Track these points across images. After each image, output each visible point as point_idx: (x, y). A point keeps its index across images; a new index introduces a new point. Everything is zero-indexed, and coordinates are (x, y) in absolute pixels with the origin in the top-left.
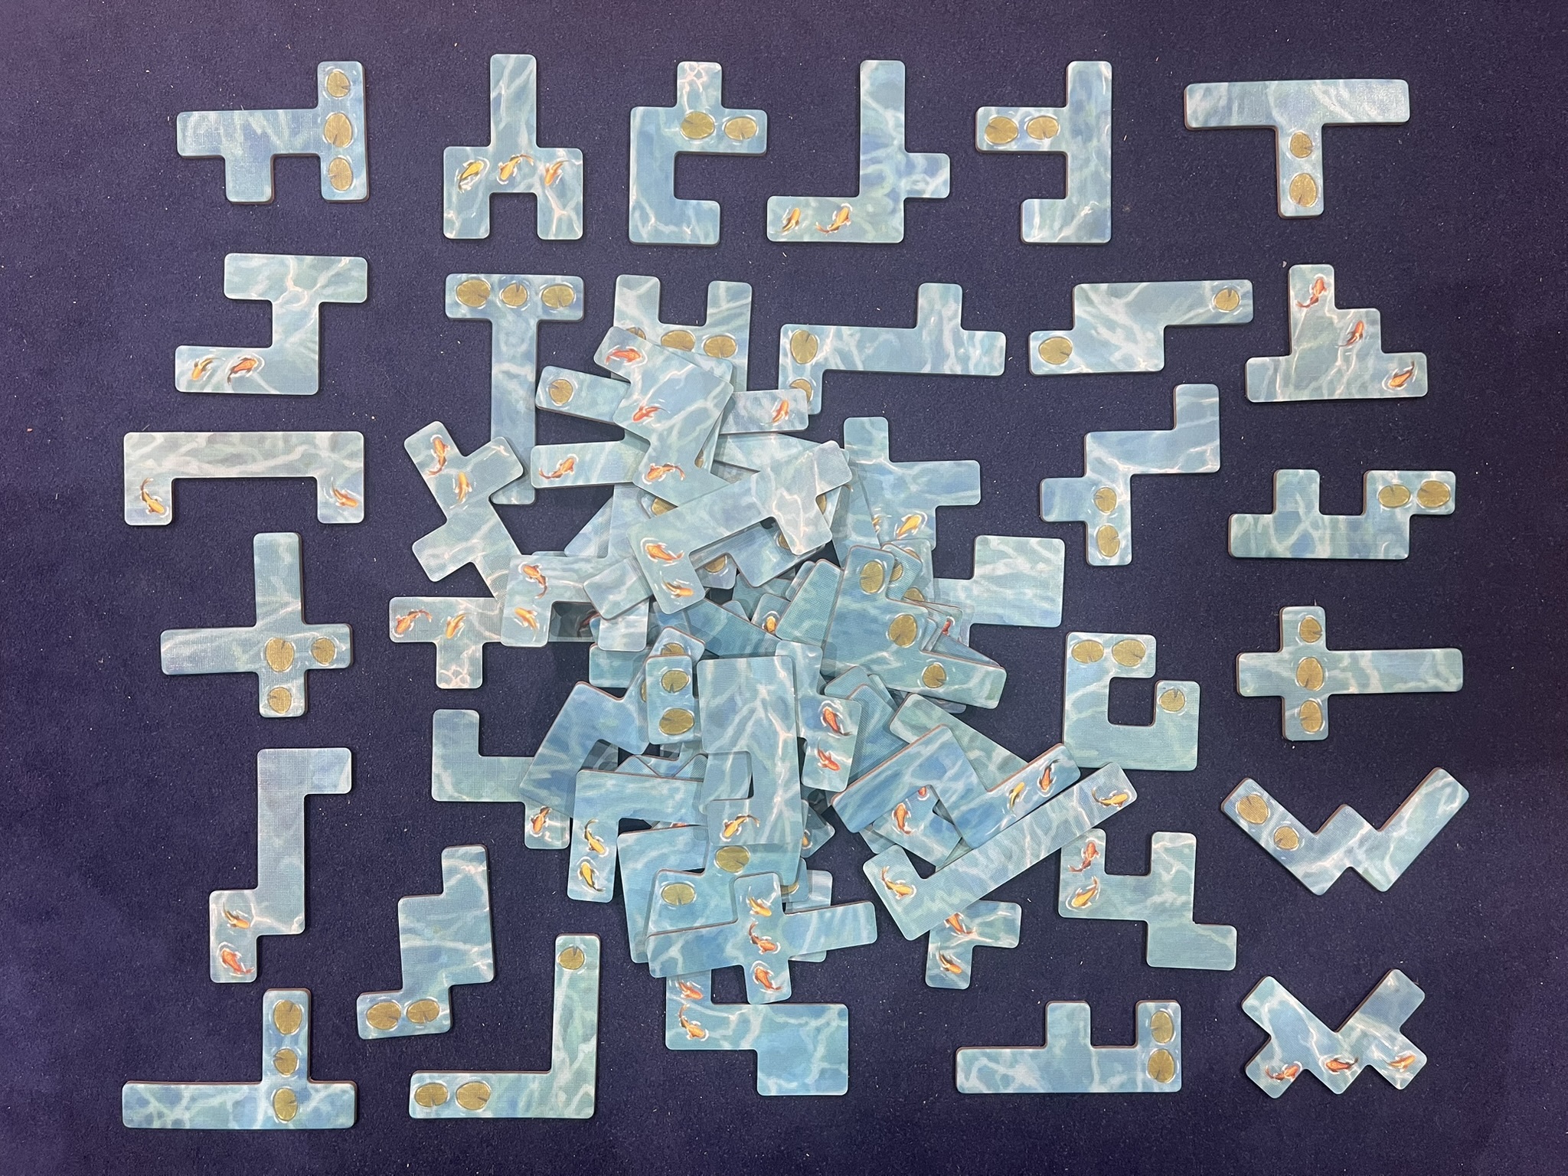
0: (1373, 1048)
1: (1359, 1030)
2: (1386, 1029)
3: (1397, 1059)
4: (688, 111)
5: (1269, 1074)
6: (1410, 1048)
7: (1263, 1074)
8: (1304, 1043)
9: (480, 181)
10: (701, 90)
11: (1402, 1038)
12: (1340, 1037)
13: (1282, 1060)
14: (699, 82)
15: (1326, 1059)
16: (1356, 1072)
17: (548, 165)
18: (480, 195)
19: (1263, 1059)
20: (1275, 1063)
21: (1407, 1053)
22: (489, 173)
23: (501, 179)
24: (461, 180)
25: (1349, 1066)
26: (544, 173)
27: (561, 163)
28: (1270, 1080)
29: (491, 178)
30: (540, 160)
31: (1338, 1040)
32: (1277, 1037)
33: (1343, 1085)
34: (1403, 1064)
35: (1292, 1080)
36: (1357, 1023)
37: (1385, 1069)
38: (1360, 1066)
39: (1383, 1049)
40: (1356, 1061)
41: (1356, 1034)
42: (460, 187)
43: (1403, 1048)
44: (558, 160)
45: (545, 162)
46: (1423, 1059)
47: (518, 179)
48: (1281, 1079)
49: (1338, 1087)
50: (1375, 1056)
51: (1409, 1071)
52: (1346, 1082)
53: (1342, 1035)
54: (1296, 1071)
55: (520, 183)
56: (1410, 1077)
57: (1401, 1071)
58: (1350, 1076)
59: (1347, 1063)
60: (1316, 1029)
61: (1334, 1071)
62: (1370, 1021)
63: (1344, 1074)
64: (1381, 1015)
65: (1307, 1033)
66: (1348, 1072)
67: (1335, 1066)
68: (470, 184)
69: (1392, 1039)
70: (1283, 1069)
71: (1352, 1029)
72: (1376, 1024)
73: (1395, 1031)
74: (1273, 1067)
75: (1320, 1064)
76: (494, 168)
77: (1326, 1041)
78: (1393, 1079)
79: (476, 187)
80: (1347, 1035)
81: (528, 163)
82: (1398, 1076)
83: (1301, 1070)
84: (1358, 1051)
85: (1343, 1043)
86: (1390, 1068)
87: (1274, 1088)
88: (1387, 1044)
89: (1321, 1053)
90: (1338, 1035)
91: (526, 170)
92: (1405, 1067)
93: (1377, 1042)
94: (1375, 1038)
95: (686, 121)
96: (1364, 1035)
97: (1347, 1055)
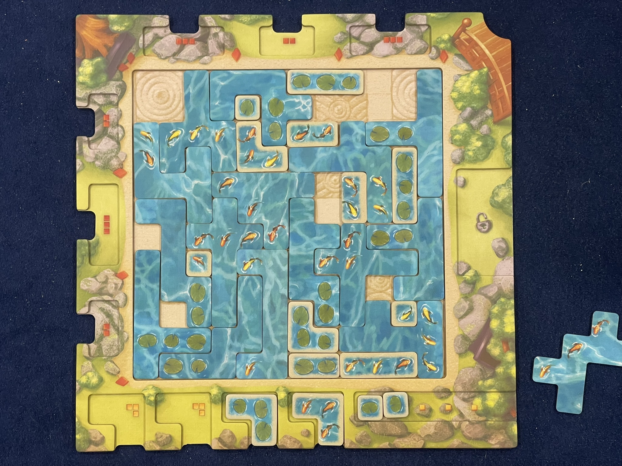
0: (565, 368)
1: (578, 372)
2: (565, 382)
3: (549, 371)
4: (284, 102)
5: (606, 321)
6: (546, 380)
7: (609, 319)
8: (599, 347)
9: (179, 141)
10: (296, 108)
11: (554, 382)
12: (584, 362)
13: (604, 332)
14: (300, 107)
15: (584, 347)
16: (565, 351)
17: (217, 130)
18: (180, 148)
19: (615, 326)
20: (607, 329)
21: (546, 377)
22: (184, 136)
23: (191, 140)
24: (169, 141)
25: (570, 351)
26: (215, 134)
27: (224, 129)
28: (604, 319)
29: (185, 139)
30: (212, 128)
31: (585, 360)
32: (615, 341)
33: (567, 340)
34: (544, 370)
35: (593, 326)
36: (581, 375)
37: (551, 362)
38: (564, 354)
39: (559, 371)
40: (568, 356)
41: (578, 369)
42: (168, 145)
43: (550, 378)
44: (222, 127)
45: (215, 129)
46: (535, 379)
47: (200, 139)
48: (598, 323)
49: (567, 338)
50: (561, 365)
51: (538, 369)
52: (566, 343)
53: (584, 364)
54: (594, 331)
55: (201, 141)
56: (536, 366)
57: (542, 366)
58: (566, 347)
59: (572, 352)
60: (599, 358)
61: (576, 344)
62: (576, 380)
63: (570, 345)
64: (572, 386)
65: (602, 353)
66: (568, 348)
67: (577, 347)
68: (174, 143)
69: (558, 378)
70: (601, 328)
71: (582, 370)
72: (572, 381)
73: (560, 384)
74: (607, 325)
75: (584, 343)
76: (187, 133)
77: (590, 355)
78: (542, 360)
79: (177, 145)
80: (582, 366)
81: (205, 130)
82: (542, 363)
83: (592, 334)
84: (571, 362)
85: (582, 361)
86: (549, 364)
87: (600, 316)
88: (559, 374)
89: (588, 349)
90: (586, 363)
91: (205, 134)
92: (542, 370)
93: (565, 372)
94: (567, 374)
95: (279, 100)
96: (574, 372)
97: (575, 356)
